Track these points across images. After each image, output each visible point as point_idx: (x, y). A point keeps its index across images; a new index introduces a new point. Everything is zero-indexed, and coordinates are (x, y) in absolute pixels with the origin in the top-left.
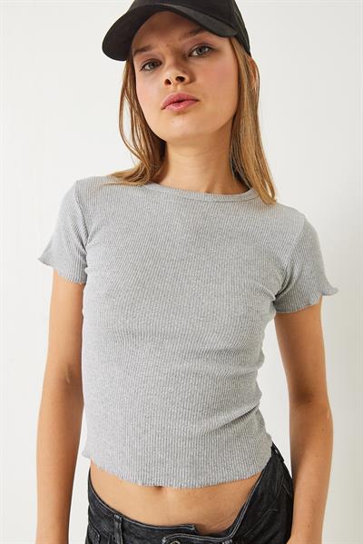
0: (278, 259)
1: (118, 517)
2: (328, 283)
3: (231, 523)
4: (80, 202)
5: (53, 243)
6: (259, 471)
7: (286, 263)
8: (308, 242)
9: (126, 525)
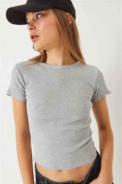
0: (91, 85)
1: (46, 180)
2: (108, 90)
3: (84, 179)
4: (20, 73)
5: (11, 88)
6: (94, 161)
7: (94, 86)
8: (100, 77)
9: (49, 182)
